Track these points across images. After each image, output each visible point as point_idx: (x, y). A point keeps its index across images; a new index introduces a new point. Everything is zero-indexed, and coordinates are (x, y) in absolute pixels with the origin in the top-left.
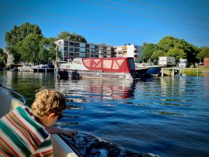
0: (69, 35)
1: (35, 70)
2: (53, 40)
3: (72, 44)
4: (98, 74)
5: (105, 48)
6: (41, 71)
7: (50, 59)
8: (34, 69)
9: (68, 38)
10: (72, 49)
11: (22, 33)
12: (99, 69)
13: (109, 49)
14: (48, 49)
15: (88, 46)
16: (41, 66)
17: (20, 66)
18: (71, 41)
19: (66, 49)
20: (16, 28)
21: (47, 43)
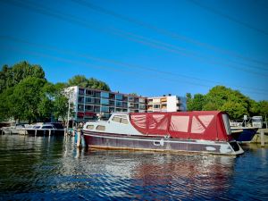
0: (85, 80)
1: (31, 133)
2: (62, 86)
3: (89, 93)
4: (162, 142)
5: (137, 99)
6: (40, 133)
7: (55, 114)
8: (28, 131)
9: (84, 84)
10: (89, 100)
11: (15, 76)
12: (162, 132)
13: (141, 100)
14: (53, 99)
15: (112, 96)
16: (41, 125)
17: (5, 125)
18: (88, 89)
19: (80, 99)
20: (6, 69)
21: (53, 90)
